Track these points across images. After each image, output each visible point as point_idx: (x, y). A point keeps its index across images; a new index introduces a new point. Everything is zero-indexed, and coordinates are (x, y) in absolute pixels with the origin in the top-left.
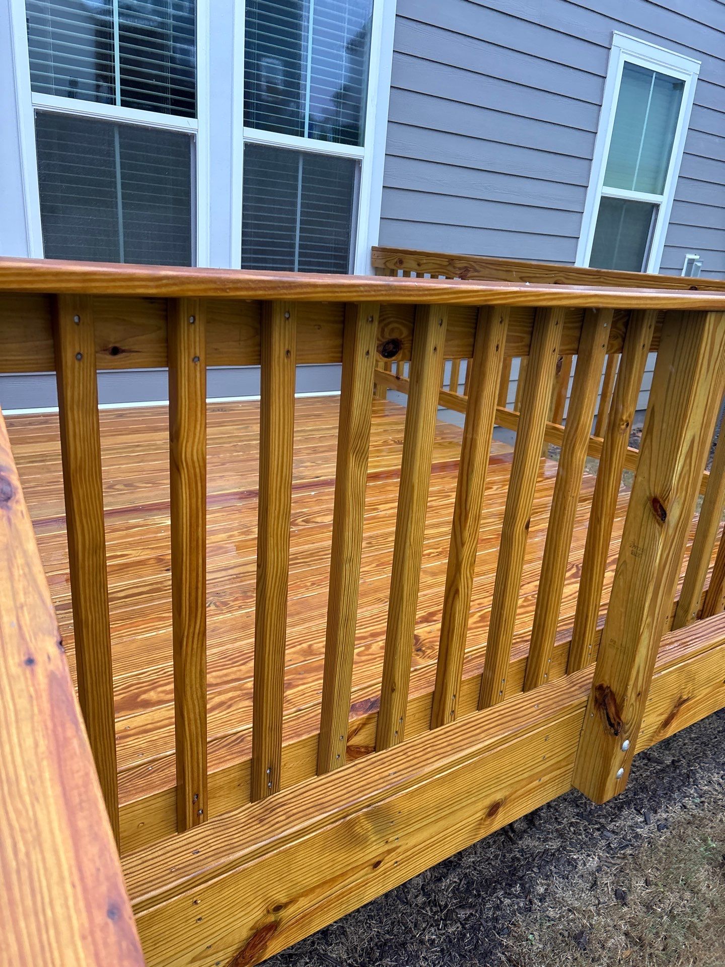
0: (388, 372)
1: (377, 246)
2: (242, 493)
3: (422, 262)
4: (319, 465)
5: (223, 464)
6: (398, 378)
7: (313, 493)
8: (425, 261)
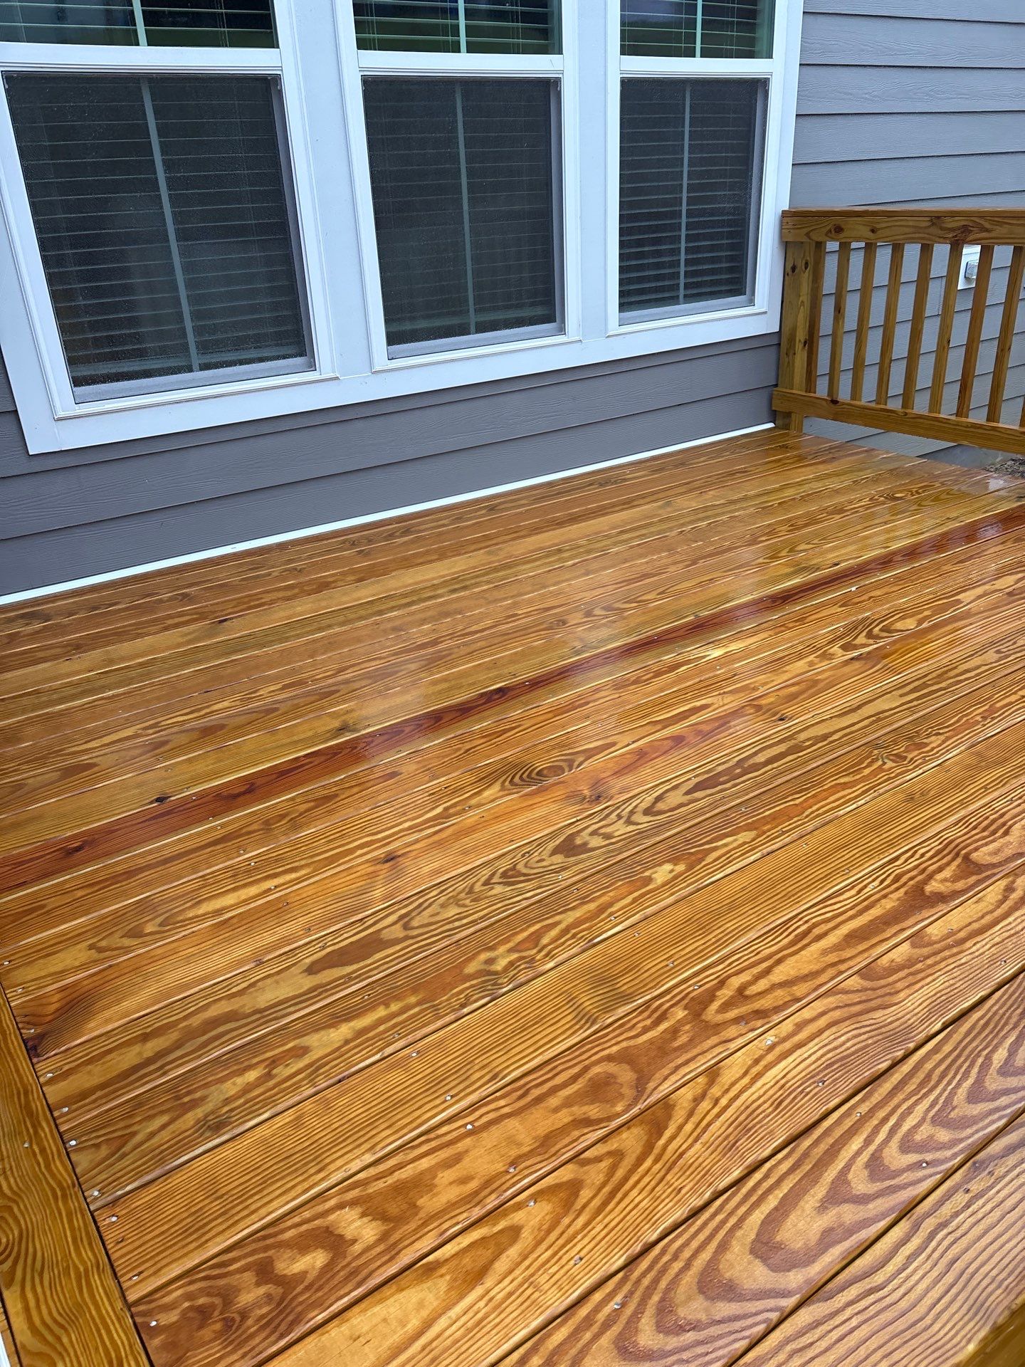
0: (812, 395)
1: (786, 208)
2: (760, 601)
3: (878, 226)
4: (818, 545)
5: (694, 563)
6: (835, 402)
7: (854, 589)
8: (884, 225)
